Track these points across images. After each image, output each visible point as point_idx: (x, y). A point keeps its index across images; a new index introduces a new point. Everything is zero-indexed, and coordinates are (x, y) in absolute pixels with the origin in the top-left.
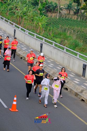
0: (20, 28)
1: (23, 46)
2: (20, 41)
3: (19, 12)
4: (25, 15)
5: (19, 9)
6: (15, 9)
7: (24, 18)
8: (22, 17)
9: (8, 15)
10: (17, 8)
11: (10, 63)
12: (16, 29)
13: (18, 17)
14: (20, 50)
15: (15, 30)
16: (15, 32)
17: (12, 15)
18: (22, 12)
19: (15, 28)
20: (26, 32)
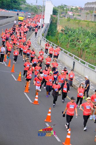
0: (80, 61)
1: (82, 79)
2: (79, 74)
3: (81, 45)
4: (87, 47)
5: (81, 41)
6: (77, 41)
7: (85, 51)
8: (83, 50)
9: (68, 47)
10: (79, 40)
11: (67, 96)
12: (76, 61)
13: (79, 50)
14: (78, 83)
15: (74, 63)
16: (74, 65)
17: (73, 47)
18: (84, 44)
19: (74, 60)
20: (86, 64)
